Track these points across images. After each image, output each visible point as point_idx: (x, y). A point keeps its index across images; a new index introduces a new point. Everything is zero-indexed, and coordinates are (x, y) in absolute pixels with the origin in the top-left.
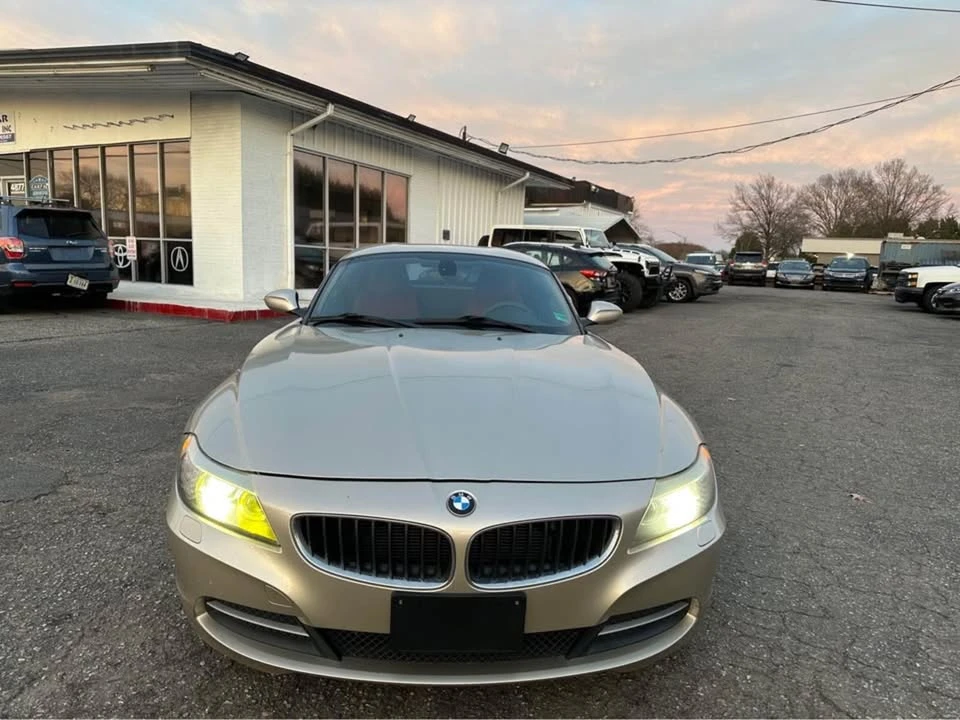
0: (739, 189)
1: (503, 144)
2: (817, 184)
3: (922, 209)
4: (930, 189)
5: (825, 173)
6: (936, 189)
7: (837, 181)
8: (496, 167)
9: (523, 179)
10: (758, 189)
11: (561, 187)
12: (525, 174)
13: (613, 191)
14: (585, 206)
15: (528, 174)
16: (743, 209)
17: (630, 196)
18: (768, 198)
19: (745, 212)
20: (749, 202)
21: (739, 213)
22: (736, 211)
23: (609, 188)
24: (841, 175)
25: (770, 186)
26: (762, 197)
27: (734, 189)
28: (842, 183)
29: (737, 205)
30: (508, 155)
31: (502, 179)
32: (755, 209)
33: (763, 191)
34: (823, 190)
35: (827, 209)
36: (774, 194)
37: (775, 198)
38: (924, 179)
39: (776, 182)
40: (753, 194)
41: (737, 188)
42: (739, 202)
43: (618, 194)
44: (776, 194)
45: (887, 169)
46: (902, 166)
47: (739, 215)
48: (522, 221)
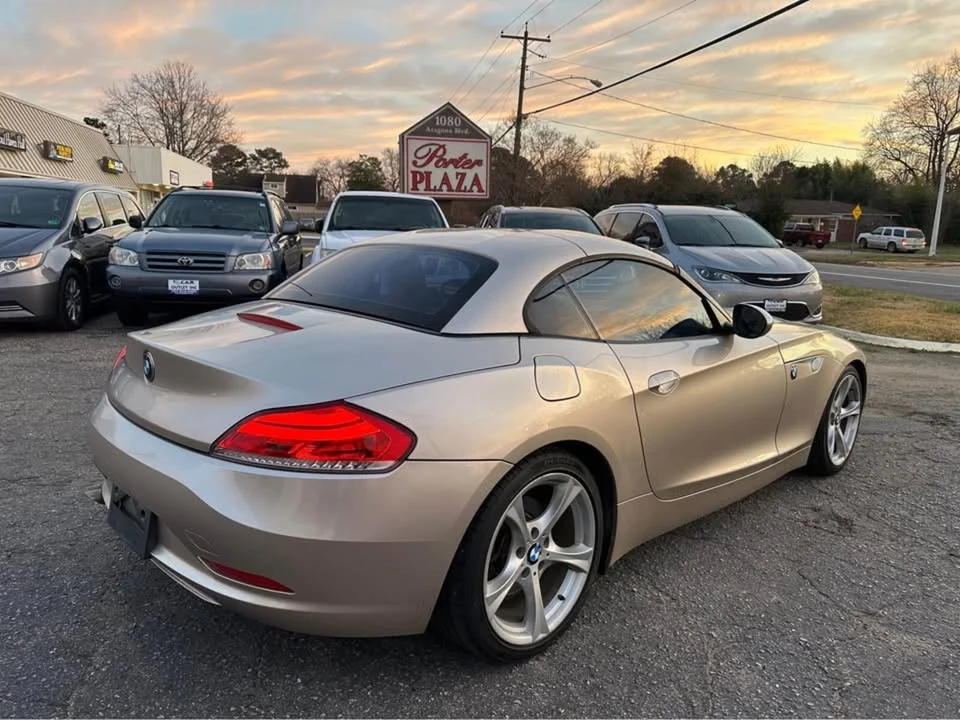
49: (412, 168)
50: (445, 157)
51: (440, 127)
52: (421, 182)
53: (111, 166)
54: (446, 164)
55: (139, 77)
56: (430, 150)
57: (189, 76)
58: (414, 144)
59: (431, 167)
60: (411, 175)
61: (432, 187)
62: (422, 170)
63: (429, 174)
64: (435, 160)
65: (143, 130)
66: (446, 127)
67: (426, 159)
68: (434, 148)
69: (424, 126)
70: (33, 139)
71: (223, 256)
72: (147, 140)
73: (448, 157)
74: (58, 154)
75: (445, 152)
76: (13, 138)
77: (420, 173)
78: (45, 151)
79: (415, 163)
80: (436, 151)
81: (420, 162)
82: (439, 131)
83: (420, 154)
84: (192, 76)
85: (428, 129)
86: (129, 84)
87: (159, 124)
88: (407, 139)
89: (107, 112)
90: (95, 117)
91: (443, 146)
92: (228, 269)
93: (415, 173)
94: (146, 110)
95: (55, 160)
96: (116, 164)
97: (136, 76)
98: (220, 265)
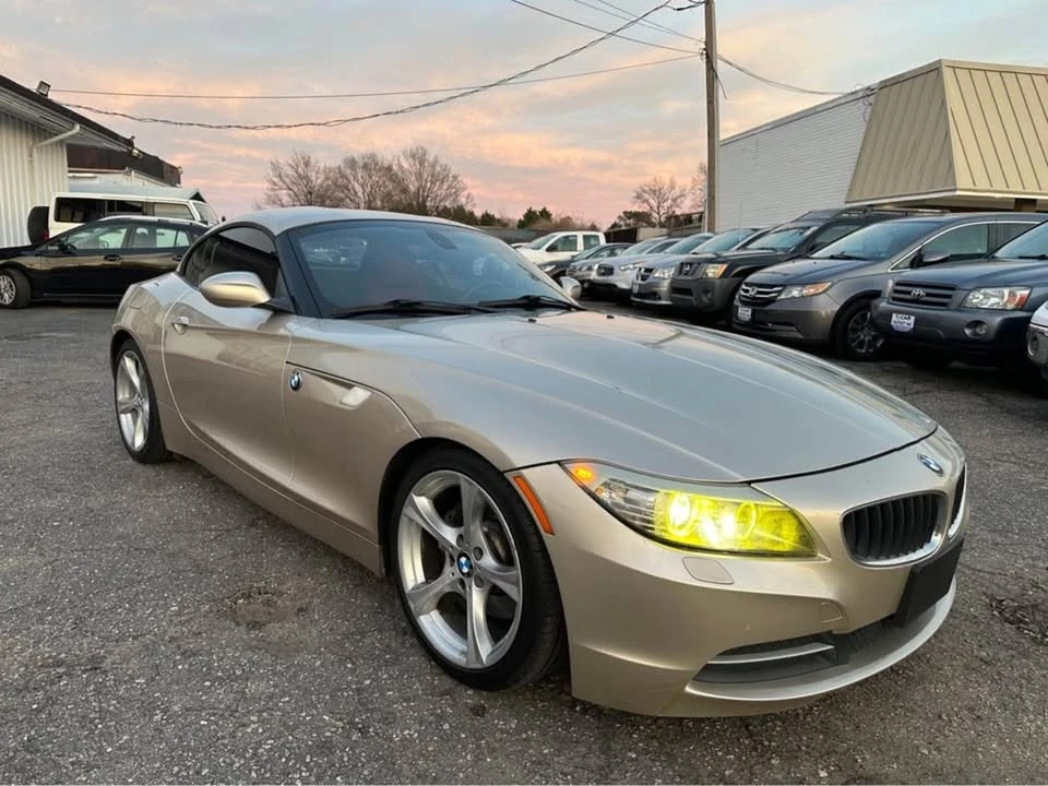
0: (275, 166)
1: (42, 83)
2: (342, 166)
3: (446, 197)
4: (451, 178)
5: (349, 155)
6: (455, 178)
7: (361, 164)
8: (34, 113)
9: (70, 133)
10: (295, 168)
11: (116, 148)
12: (73, 127)
13: (156, 158)
14: (128, 174)
15: (78, 127)
16: (281, 189)
17: (177, 166)
18: (307, 177)
19: (284, 192)
20: (287, 181)
21: (278, 192)
22: (273, 190)
23: (153, 154)
24: (363, 158)
25: (307, 164)
26: (300, 176)
27: (270, 165)
28: (365, 166)
29: (275, 184)
30: (49, 97)
31: (37, 131)
32: (296, 189)
33: (300, 170)
34: (348, 172)
35: (356, 193)
36: (313, 175)
37: (313, 178)
38: (445, 168)
39: (313, 161)
40: (291, 172)
41: (272, 163)
42: (276, 180)
43: (162, 162)
44: (313, 174)
45: (413, 156)
46: (425, 154)
47: (277, 196)
48: (67, 188)
71: (952, 289)
98: (946, 300)
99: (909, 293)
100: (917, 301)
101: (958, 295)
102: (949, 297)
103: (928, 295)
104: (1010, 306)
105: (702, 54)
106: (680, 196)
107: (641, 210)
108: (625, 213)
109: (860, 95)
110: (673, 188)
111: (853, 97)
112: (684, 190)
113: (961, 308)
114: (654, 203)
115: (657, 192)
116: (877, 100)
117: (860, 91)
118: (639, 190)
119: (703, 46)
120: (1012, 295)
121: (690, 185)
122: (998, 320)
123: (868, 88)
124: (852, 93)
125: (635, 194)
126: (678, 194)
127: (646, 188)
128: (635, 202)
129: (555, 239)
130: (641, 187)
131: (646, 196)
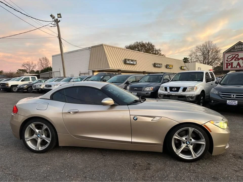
49: (226, 62)
50: (238, 57)
51: (237, 49)
52: (229, 66)
53: (183, 68)
54: (239, 59)
55: (198, 46)
56: (233, 56)
57: (211, 43)
58: (227, 55)
59: (233, 61)
60: (226, 64)
61: (233, 67)
62: (230, 62)
63: (232, 63)
64: (235, 58)
65: (198, 59)
66: (239, 48)
67: (231, 59)
68: (234, 55)
69: (231, 50)
70: (164, 64)
71: (142, 88)
72: (199, 60)
73: (239, 57)
74: (169, 67)
75: (238, 56)
76: (159, 65)
77: (229, 63)
78: (167, 66)
79: (227, 61)
80: (235, 56)
81: (229, 60)
82: (236, 50)
83: (229, 58)
84: (212, 43)
85: (232, 50)
86: (196, 48)
87: (202, 56)
88: (225, 54)
89: (190, 55)
90: (186, 57)
91: (238, 54)
92: (143, 90)
93: (227, 64)
94: (199, 54)
95: (169, 68)
96: (184, 67)
97: (197, 46)
98: (141, 90)
99: (134, 89)
100: (136, 90)
101: (143, 89)
102: (142, 89)
103: (138, 89)
104: (151, 90)
105: (58, 37)
106: (35, 66)
107: (24, 69)
108: (19, 70)
109: (88, 49)
110: (32, 64)
111: (86, 49)
112: (36, 64)
113: (144, 91)
114: (28, 68)
115: (28, 65)
116: (91, 50)
117: (87, 48)
118: (23, 64)
119: (58, 35)
120: (151, 88)
121: (37, 63)
122: (150, 92)
123: (89, 47)
124: (86, 48)
125: (22, 65)
126: (34, 65)
127: (25, 64)
128: (22, 67)
129: (23, 78)
130: (23, 63)
131: (25, 66)
